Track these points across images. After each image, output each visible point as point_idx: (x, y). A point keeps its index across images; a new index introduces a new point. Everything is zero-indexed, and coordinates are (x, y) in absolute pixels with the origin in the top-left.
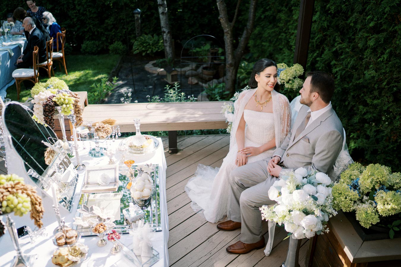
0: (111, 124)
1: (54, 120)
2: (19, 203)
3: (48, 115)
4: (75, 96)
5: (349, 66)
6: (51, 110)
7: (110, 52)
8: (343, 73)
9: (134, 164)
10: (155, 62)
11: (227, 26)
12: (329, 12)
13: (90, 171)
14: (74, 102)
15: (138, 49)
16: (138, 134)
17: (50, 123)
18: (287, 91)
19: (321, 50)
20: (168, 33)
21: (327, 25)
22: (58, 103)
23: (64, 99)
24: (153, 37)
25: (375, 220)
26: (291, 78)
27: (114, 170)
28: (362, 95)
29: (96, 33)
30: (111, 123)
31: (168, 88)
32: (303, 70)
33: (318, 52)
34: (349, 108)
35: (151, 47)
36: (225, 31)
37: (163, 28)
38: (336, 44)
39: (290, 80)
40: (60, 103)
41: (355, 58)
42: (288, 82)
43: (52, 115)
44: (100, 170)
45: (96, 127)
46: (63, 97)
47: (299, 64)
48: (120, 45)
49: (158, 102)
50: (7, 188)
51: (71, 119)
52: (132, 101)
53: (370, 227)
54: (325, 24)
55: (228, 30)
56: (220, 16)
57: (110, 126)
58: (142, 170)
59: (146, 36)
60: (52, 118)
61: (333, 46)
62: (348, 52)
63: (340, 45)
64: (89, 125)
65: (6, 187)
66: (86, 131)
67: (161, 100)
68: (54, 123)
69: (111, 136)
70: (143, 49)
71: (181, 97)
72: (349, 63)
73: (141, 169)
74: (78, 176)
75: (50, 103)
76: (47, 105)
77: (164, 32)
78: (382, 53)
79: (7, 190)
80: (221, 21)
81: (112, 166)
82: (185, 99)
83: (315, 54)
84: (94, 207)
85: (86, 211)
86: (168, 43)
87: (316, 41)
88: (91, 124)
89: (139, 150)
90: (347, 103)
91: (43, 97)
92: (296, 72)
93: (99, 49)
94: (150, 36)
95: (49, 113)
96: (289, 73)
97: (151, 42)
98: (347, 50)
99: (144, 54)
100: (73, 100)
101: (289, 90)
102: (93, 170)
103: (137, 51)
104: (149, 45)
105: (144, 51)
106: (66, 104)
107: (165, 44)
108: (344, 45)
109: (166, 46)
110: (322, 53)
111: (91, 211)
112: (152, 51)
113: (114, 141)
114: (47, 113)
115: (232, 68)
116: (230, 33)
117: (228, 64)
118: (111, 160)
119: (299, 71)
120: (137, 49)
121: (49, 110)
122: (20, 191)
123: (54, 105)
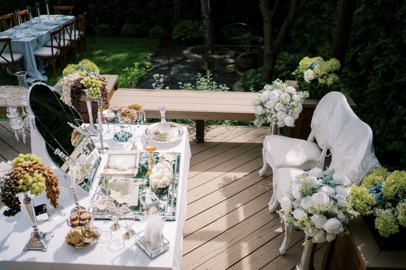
0: (137, 110)
1: (80, 102)
2: (34, 182)
3: (75, 97)
4: (103, 79)
5: (392, 63)
6: (78, 92)
7: (150, 36)
8: (385, 70)
9: (156, 151)
10: (193, 47)
11: (267, 14)
12: (375, 4)
13: (111, 155)
14: (100, 86)
15: (177, 34)
16: (163, 121)
17: (76, 105)
18: (320, 86)
19: (364, 44)
20: (209, 18)
21: (372, 18)
22: (85, 86)
23: (92, 83)
24: (194, 22)
25: (395, 229)
26: (326, 73)
27: (135, 155)
28: (403, 95)
29: (137, 16)
30: (137, 108)
31: (200, 76)
32: (340, 65)
33: (360, 46)
34: (388, 107)
35: (191, 32)
36: (265, 20)
37: (204, 14)
38: (380, 39)
39: (324, 75)
40: (87, 86)
41: (399, 55)
42: (322, 77)
43: (79, 97)
44: (121, 155)
45: (122, 112)
46: (91, 80)
47: (336, 58)
48: (160, 30)
49: (189, 89)
50: (25, 167)
51: (99, 103)
52: (164, 88)
53: (388, 237)
54: (370, 17)
55: (268, 18)
56: (261, 4)
57: (136, 111)
58: (163, 158)
59: (186, 21)
60: (78, 100)
61: (377, 41)
62: (392, 48)
63: (384, 40)
64: (115, 109)
65: (24, 165)
66: (113, 115)
67: (193, 88)
68: (80, 106)
69: (136, 121)
70: (183, 34)
71: (212, 85)
72: (392, 60)
73: (163, 156)
74: (100, 159)
75: (77, 85)
76: (74, 87)
77: (204, 18)
79: (24, 169)
80: (261, 9)
81: (134, 152)
82: (217, 88)
83: (357, 49)
84: (112, 191)
85: (103, 194)
86: (208, 29)
87: (359, 35)
88: (118, 109)
89: (163, 138)
90: (386, 103)
91: (72, 79)
92: (332, 67)
93: (139, 32)
94: (190, 21)
95: (76, 95)
96: (324, 68)
97: (191, 27)
98: (391, 45)
99: (183, 39)
100: (100, 83)
101: (322, 86)
102: (115, 155)
103: (176, 36)
104: (189, 30)
105: (183, 37)
106: (93, 88)
107: (205, 31)
108: (388, 41)
109: (205, 32)
110: (365, 47)
111: (108, 195)
112: (191, 37)
113: (139, 127)
114: (75, 95)
115: (270, 58)
116: (270, 22)
117: (266, 54)
118: (133, 145)
119: (335, 66)
120: (176, 34)
121: (77, 92)
122: (37, 171)
123: (82, 88)
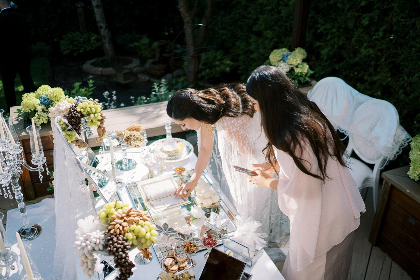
2: (146, 232)
6: (77, 122)
10: (93, 61)
11: (187, 15)
13: (144, 185)
15: (68, 49)
20: (106, 27)
22: (84, 113)
23: (91, 108)
24: (82, 34)
26: (300, 62)
27: (170, 180)
30: (137, 129)
31: (156, 87)
32: (306, 54)
35: (83, 45)
36: (185, 21)
37: (100, 23)
39: (299, 64)
40: (86, 113)
42: (297, 67)
45: (124, 137)
46: (89, 105)
47: (301, 47)
48: (45, 47)
55: (188, 19)
56: (180, 5)
59: (73, 33)
70: (74, 48)
75: (75, 114)
77: (101, 27)
78: (377, 30)
80: (181, 10)
85: (161, 230)
86: (107, 39)
88: (116, 134)
89: (175, 156)
94: (78, 33)
97: (81, 39)
99: (75, 54)
102: (147, 184)
103: (67, 51)
104: (80, 43)
105: (75, 51)
106: (94, 114)
107: (104, 41)
109: (105, 43)
111: (165, 230)
112: (85, 50)
116: (190, 22)
119: (303, 54)
120: (66, 49)
123: (80, 117)
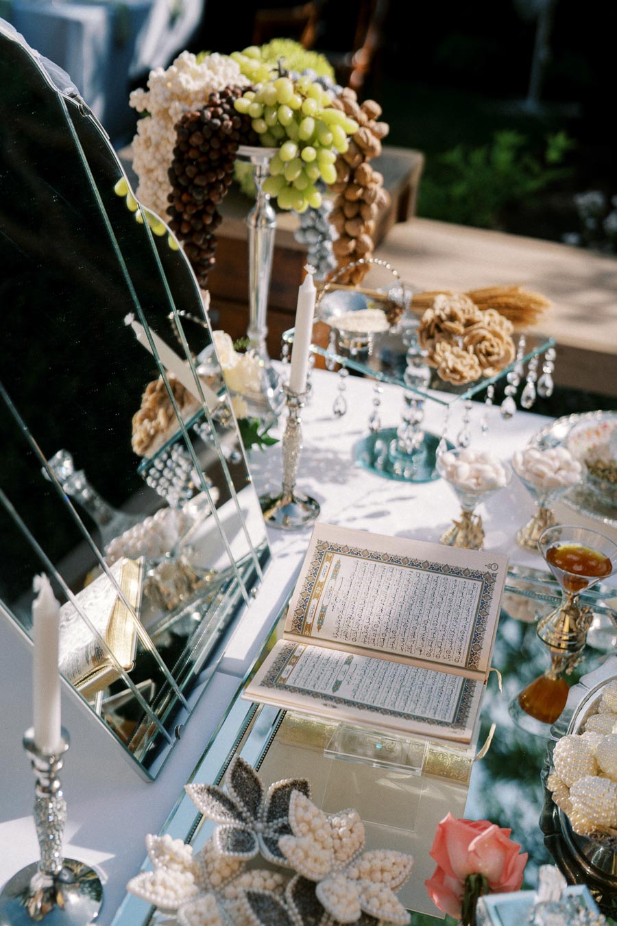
0: (514, 319)
4: (362, 117)
6: (214, 156)
17: (193, 232)
22: (260, 127)
40: (270, 132)
69: (501, 385)
76: (198, 124)
81: (473, 557)
91: (197, 88)
95: (201, 173)
106: (302, 145)
114: (192, 171)
118: (466, 515)
121: (206, 154)
123: (237, 136)
